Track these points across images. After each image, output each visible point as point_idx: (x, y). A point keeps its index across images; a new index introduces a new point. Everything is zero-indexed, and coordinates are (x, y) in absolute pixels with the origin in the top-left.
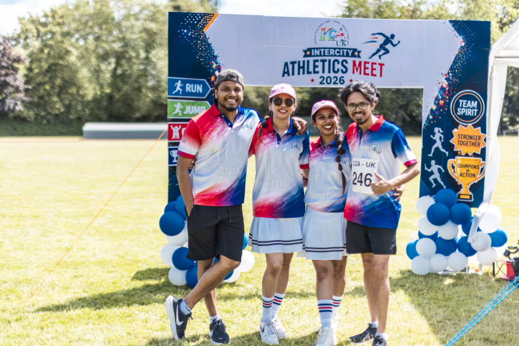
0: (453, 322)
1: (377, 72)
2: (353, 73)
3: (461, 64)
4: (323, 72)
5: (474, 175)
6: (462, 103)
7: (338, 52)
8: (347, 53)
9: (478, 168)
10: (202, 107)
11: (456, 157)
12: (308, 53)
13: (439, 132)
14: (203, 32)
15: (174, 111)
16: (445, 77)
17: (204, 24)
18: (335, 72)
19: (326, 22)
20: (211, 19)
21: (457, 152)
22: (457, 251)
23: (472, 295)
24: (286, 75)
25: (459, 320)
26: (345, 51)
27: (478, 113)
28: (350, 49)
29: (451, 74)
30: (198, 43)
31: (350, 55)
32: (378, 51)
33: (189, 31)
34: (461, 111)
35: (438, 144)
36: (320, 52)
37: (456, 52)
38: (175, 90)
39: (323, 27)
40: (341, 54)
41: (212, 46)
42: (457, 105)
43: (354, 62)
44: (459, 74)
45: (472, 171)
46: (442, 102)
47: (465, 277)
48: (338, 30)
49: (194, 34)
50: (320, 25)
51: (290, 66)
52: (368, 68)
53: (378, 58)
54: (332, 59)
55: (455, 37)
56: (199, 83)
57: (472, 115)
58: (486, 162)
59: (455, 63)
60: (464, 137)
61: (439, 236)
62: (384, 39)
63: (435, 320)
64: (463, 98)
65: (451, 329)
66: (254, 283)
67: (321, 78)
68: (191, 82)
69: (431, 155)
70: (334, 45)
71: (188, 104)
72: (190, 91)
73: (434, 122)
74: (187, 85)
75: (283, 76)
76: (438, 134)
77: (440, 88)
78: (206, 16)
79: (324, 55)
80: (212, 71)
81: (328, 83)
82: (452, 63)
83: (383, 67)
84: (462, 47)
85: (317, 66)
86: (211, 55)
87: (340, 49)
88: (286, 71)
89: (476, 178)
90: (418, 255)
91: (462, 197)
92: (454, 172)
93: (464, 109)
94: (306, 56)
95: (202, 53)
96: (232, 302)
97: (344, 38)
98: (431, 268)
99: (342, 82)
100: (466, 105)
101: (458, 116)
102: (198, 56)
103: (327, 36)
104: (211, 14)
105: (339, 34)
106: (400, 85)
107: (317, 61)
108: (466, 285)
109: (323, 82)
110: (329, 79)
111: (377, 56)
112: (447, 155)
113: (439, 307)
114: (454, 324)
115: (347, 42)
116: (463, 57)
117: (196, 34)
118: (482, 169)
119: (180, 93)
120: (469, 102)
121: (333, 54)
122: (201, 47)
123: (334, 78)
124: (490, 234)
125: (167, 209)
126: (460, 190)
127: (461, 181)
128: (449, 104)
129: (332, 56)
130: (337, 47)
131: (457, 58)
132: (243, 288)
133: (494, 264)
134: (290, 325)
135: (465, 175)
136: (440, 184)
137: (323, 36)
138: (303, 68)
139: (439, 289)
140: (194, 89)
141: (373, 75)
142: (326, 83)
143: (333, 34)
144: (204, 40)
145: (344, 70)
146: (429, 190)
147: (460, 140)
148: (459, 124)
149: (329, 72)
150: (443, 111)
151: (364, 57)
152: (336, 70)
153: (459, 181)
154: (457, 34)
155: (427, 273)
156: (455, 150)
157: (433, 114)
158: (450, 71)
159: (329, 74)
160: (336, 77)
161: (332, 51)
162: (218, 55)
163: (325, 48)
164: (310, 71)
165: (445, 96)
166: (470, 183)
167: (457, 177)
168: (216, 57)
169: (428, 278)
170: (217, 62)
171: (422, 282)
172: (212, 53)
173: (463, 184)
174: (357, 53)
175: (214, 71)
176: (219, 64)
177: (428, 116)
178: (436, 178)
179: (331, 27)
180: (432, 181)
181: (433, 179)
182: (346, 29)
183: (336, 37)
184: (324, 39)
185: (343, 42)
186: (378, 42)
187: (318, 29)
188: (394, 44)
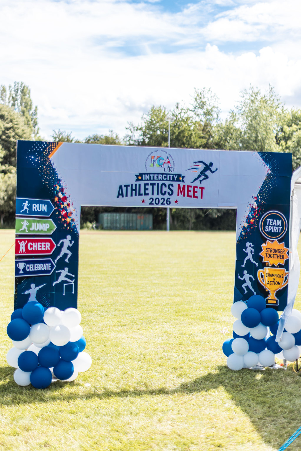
0: (272, 418)
1: (198, 194)
2: (178, 195)
3: (268, 188)
4: (153, 194)
5: (279, 283)
6: (269, 221)
7: (165, 177)
8: (173, 178)
9: (283, 277)
10: (46, 224)
11: (264, 268)
12: (140, 178)
13: (250, 246)
14: (48, 159)
15: (21, 228)
16: (255, 199)
17: (50, 151)
18: (162, 194)
19: (155, 151)
20: (55, 147)
21: (265, 263)
22: (266, 349)
23: (283, 390)
24: (120, 196)
25: (277, 417)
26: (171, 176)
27: (282, 230)
28: (176, 175)
29: (259, 197)
30: (44, 168)
31: (176, 180)
32: (199, 176)
33: (35, 157)
34: (268, 228)
35: (250, 257)
36: (150, 177)
37: (264, 178)
38: (23, 209)
39: (153, 155)
40: (168, 179)
41: (56, 170)
42: (265, 223)
43: (179, 186)
44: (266, 197)
45: (278, 279)
46: (252, 221)
47: (274, 372)
48: (165, 158)
49: (40, 160)
50: (150, 154)
51: (124, 189)
52: (190, 191)
54: (160, 183)
55: (263, 166)
56: (44, 203)
57: (278, 232)
58: (289, 272)
59: (263, 187)
60: (271, 251)
61: (250, 336)
62: (204, 166)
63: (256, 417)
64: (270, 217)
65: (271, 426)
66: (91, 381)
67: (150, 199)
68: (37, 202)
69: (244, 266)
70: (161, 171)
71: (34, 221)
72: (36, 210)
73: (245, 237)
74: (34, 205)
75: (118, 197)
76: (249, 248)
77: (251, 209)
78: (51, 144)
79: (154, 180)
80: (55, 193)
81: (156, 204)
82: (260, 188)
83: (203, 190)
84: (268, 174)
85: (147, 189)
86: (55, 179)
87: (167, 174)
88: (121, 193)
89: (281, 285)
90: (233, 353)
91: (269, 302)
92: (263, 280)
93: (271, 227)
94: (138, 180)
95: (47, 176)
96: (74, 403)
97: (171, 165)
98: (244, 364)
99: (168, 203)
100: (272, 223)
101: (266, 232)
102: (44, 179)
103: (156, 164)
104: (55, 143)
105: (166, 162)
106: (218, 206)
107: (148, 184)
108: (276, 380)
109: (152, 203)
110: (157, 200)
111: (198, 181)
112: (257, 266)
113: (258, 403)
114: (273, 421)
115: (173, 168)
116: (269, 183)
117: (42, 160)
118: (286, 278)
119: (27, 212)
120: (275, 221)
121: (161, 179)
122: (45, 171)
123: (161, 199)
124: (294, 335)
125: (13, 317)
126: (268, 296)
127: (268, 288)
128: (258, 222)
129: (160, 180)
130: (165, 173)
131: (265, 184)
132: (82, 387)
133: (297, 360)
134: (130, 426)
135: (271, 283)
136: (251, 290)
137: (152, 163)
138: (135, 191)
139: (254, 385)
140: (39, 209)
141: (194, 197)
142: (154, 204)
143: (162, 162)
144: (50, 165)
145: (171, 193)
146: (242, 296)
147: (268, 253)
148: (266, 239)
149: (158, 194)
150: (253, 229)
151: (188, 182)
152: (163, 192)
154: (265, 164)
155: (241, 369)
156: (263, 262)
157: (245, 231)
158: (259, 195)
159: (158, 196)
160: (164, 199)
161: (160, 176)
162: (61, 179)
163: (154, 174)
164: (141, 193)
165: (255, 216)
166: (276, 290)
167: (265, 285)
168: (59, 180)
169: (243, 374)
170: (60, 185)
171: (238, 378)
172: (56, 177)
173: (270, 291)
174: (182, 178)
175: (58, 193)
176: (62, 187)
177: (241, 233)
178: (248, 286)
179: (160, 156)
180: (245, 288)
181: (245, 286)
182: (172, 157)
183: (164, 164)
184: (153, 166)
185: (169, 168)
186: (199, 169)
187: (148, 157)
188: (213, 171)
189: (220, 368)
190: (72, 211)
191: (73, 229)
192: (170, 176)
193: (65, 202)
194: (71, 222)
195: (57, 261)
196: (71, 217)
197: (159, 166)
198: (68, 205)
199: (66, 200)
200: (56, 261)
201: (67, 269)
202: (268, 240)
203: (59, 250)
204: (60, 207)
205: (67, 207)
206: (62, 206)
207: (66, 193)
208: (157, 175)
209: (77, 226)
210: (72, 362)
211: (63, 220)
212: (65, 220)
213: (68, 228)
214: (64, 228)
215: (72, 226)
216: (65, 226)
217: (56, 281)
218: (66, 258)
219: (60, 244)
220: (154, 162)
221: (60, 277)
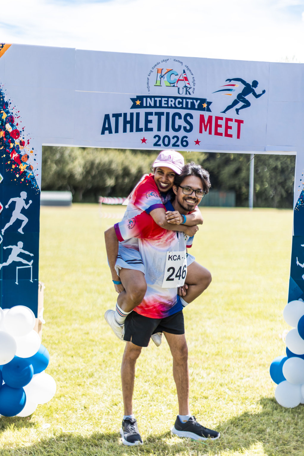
1: (233, 132)
2: (201, 132)
4: (159, 129)
7: (179, 103)
8: (193, 103)
12: (138, 103)
18: (175, 130)
19: (164, 61)
24: (107, 132)
26: (190, 101)
28: (197, 99)
31: (196, 107)
32: (235, 103)
36: (155, 101)
39: (159, 67)
40: (184, 106)
41: (1, 88)
43: (202, 117)
50: (156, 65)
51: (113, 120)
52: (221, 126)
53: (236, 112)
54: (172, 111)
67: (155, 137)
70: (173, 92)
75: (103, 133)
79: (160, 106)
80: (1, 124)
83: (241, 124)
85: (151, 122)
87: (182, 98)
88: (107, 126)
90: (285, 380)
94: (134, 106)
97: (189, 84)
98: (302, 399)
99: (185, 143)
105: (181, 78)
106: (265, 150)
107: (151, 114)
109: (158, 144)
110: (166, 139)
111: (233, 110)
115: (192, 89)
121: (173, 106)
123: (173, 138)
129: (171, 107)
132: (35, 430)
137: (159, 79)
138: (130, 123)
141: (227, 135)
142: (162, 145)
145: (188, 128)
146: (301, 292)
149: (167, 130)
151: (216, 111)
152: (177, 127)
155: (297, 404)
159: (167, 132)
160: (177, 137)
161: (172, 101)
162: (9, 102)
163: (162, 97)
164: (140, 127)
168: (5, 105)
169: (298, 416)
170: (8, 111)
171: (289, 424)
172: (1, 98)
174: (206, 105)
175: (4, 124)
176: (11, 114)
177: (301, 193)
179: (171, 69)
182: (190, 71)
183: (177, 82)
184: (160, 84)
185: (187, 89)
186: (235, 90)
187: (152, 70)
188: (257, 93)
189: (264, 402)
190: (28, 153)
191: (30, 182)
192: (187, 100)
193: (16, 139)
194: (26, 170)
195: (5, 231)
196: (27, 162)
197: (170, 86)
198: (22, 143)
199: (19, 136)
200: (3, 231)
201: (21, 244)
203: (8, 213)
204: (10, 146)
205: (20, 146)
206: (12, 145)
207: (17, 125)
208: (166, 99)
209: (36, 177)
210: (24, 388)
211: (14, 167)
212: (18, 166)
213: (23, 180)
214: (15, 180)
215: (28, 177)
216: (16, 177)
217: (3, 263)
218: (20, 227)
219: (9, 205)
220: (161, 79)
221: (10, 257)
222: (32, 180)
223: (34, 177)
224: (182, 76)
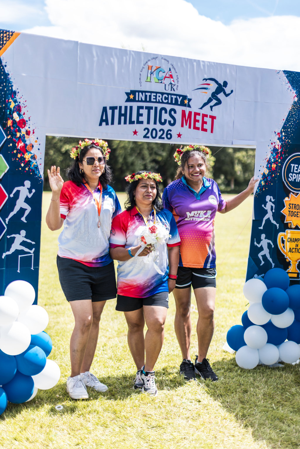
1: (208, 126)
2: (182, 126)
3: (294, 122)
4: (148, 122)
6: (294, 167)
7: (166, 98)
8: (176, 100)
11: (286, 230)
12: (132, 97)
13: (270, 201)
16: (278, 136)
18: (162, 124)
19: (153, 58)
20: (9, 38)
21: (287, 223)
22: (287, 340)
24: (104, 124)
26: (174, 97)
28: (180, 96)
29: (283, 134)
31: (179, 103)
32: (210, 100)
34: (292, 176)
35: (269, 215)
36: (146, 96)
37: (289, 108)
39: (150, 64)
40: (170, 102)
41: (10, 76)
42: (289, 170)
44: (291, 134)
46: (274, 166)
51: (110, 112)
52: (198, 121)
53: (210, 109)
54: (159, 106)
55: (289, 91)
59: (288, 120)
60: (295, 207)
62: (217, 86)
64: (294, 162)
67: (145, 130)
69: (261, 228)
73: (265, 189)
75: (100, 124)
76: (269, 204)
77: (272, 149)
78: (3, 33)
79: (150, 101)
80: (8, 113)
81: (153, 138)
82: (285, 120)
83: (215, 120)
84: (295, 102)
86: (8, 90)
87: (168, 94)
88: (104, 118)
90: (245, 344)
91: (290, 275)
92: (284, 247)
93: (295, 175)
94: (128, 100)
97: (173, 81)
99: (169, 136)
100: (297, 170)
101: (290, 182)
103: (154, 78)
104: (9, 31)
105: (168, 76)
107: (142, 108)
109: (147, 136)
110: (154, 132)
112: (278, 228)
115: (176, 86)
116: (296, 115)
121: (161, 101)
123: (160, 131)
126: (288, 268)
127: (289, 258)
128: (281, 168)
129: (159, 102)
130: (164, 91)
131: (290, 115)
135: (294, 250)
136: (269, 260)
137: (149, 75)
138: (124, 116)
141: (203, 129)
142: (150, 137)
145: (172, 122)
146: (257, 268)
147: (291, 210)
148: (290, 192)
149: (155, 123)
150: (275, 177)
151: (195, 107)
152: (163, 121)
153: (287, 257)
154: (291, 87)
156: (285, 222)
157: (265, 179)
158: (282, 130)
159: (155, 125)
160: (163, 130)
161: (159, 96)
162: (17, 91)
163: (151, 92)
164: (133, 120)
165: (277, 159)
166: (298, 260)
167: (286, 254)
168: (14, 94)
170: (16, 100)
172: (9, 87)
173: (291, 261)
174: (187, 101)
175: (12, 113)
176: (19, 104)
177: (260, 182)
178: (265, 254)
179: (158, 66)
180: (261, 258)
181: (262, 256)
182: (175, 69)
183: (164, 79)
184: (150, 80)
185: (172, 86)
186: (210, 89)
187: (144, 67)
188: (227, 93)
190: (33, 143)
191: (33, 171)
192: (172, 96)
193: (22, 128)
194: (30, 159)
195: (9, 219)
196: (32, 152)
197: (158, 82)
198: (28, 133)
199: (25, 126)
200: (7, 220)
201: (23, 233)
202: (291, 193)
203: (12, 202)
204: (16, 135)
205: (26, 135)
206: (18, 135)
207: (24, 114)
208: (155, 94)
209: (39, 167)
211: (19, 156)
212: (23, 156)
213: (27, 169)
214: (20, 169)
215: (32, 167)
216: (21, 166)
217: (7, 251)
218: (23, 216)
219: (14, 195)
220: (151, 75)
221: (13, 245)
222: (35, 169)
223: (38, 167)
224: (168, 73)
